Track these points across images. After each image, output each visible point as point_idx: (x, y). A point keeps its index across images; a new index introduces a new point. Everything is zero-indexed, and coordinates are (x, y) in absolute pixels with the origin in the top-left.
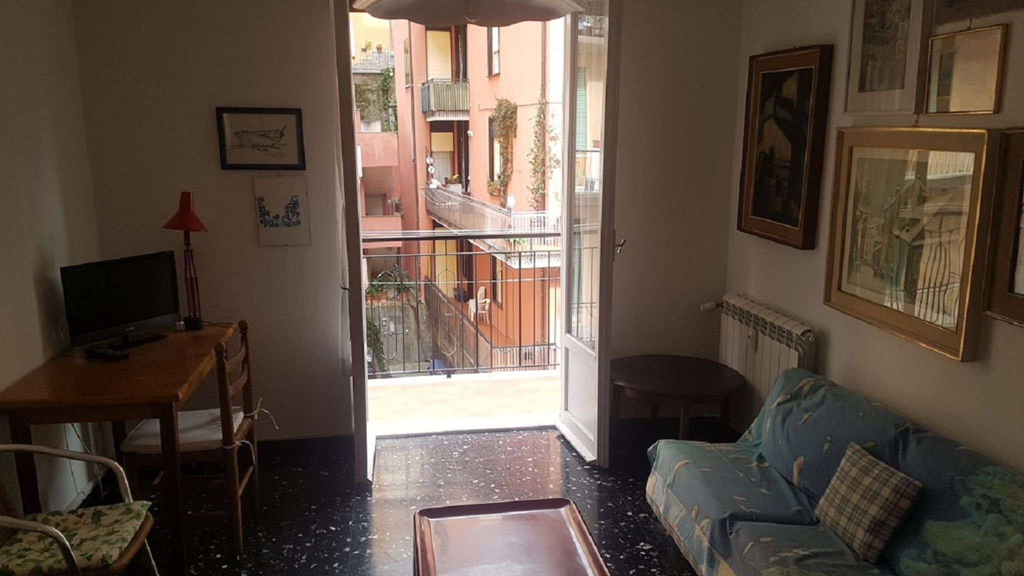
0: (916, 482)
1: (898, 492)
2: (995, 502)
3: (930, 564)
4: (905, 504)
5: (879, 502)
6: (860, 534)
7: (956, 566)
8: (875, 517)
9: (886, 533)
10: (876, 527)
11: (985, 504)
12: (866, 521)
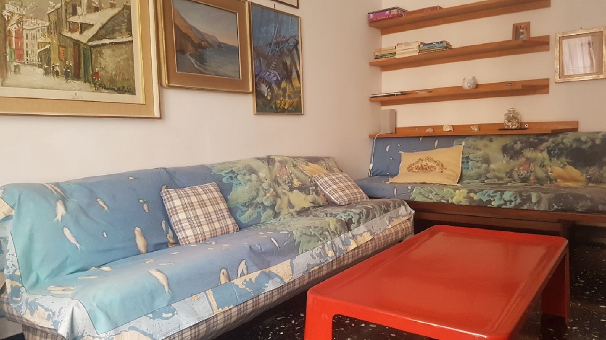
2: (233, 172)
3: (249, 210)
11: (231, 175)
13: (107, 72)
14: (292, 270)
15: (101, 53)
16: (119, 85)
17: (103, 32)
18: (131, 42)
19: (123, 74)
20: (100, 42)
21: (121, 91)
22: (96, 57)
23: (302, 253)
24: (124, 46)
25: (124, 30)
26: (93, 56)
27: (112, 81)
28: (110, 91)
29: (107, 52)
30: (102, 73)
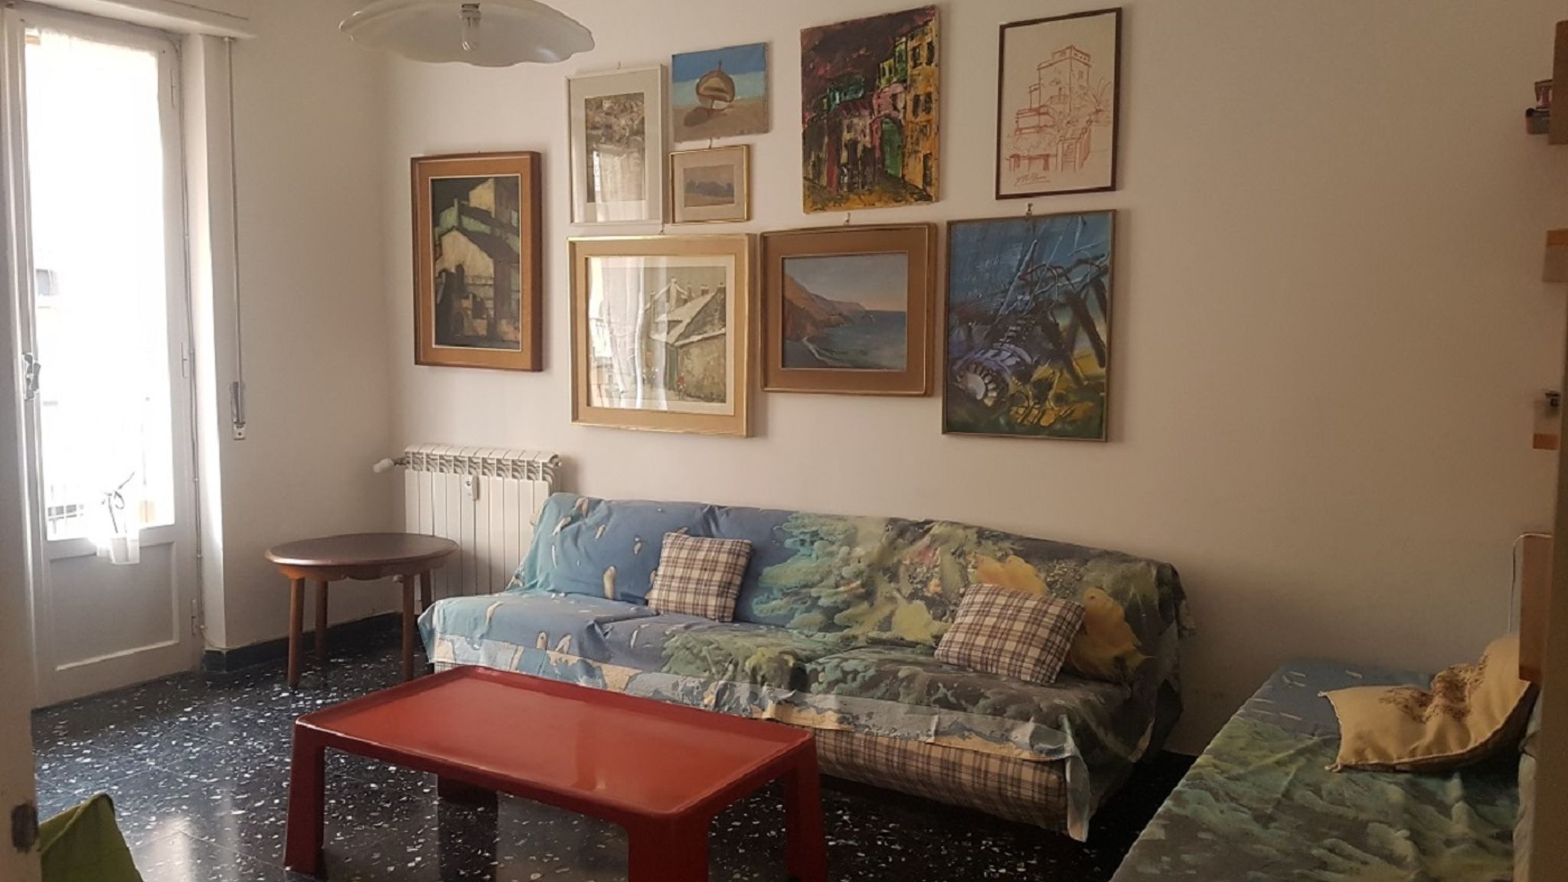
0: (746, 541)
1: (734, 554)
2: (815, 534)
3: (782, 599)
4: (742, 561)
5: (721, 567)
6: (712, 601)
7: (804, 591)
8: (721, 582)
9: (733, 591)
10: (723, 590)
11: (807, 538)
12: (714, 589)
13: (693, 376)
14: (627, 684)
15: (687, 353)
16: (707, 391)
17: (692, 327)
18: (724, 334)
19: (713, 378)
20: (687, 341)
21: (710, 398)
22: (683, 359)
23: (668, 672)
24: (716, 341)
25: (716, 321)
26: (679, 358)
27: (699, 386)
28: (695, 399)
29: (695, 351)
30: (688, 378)
